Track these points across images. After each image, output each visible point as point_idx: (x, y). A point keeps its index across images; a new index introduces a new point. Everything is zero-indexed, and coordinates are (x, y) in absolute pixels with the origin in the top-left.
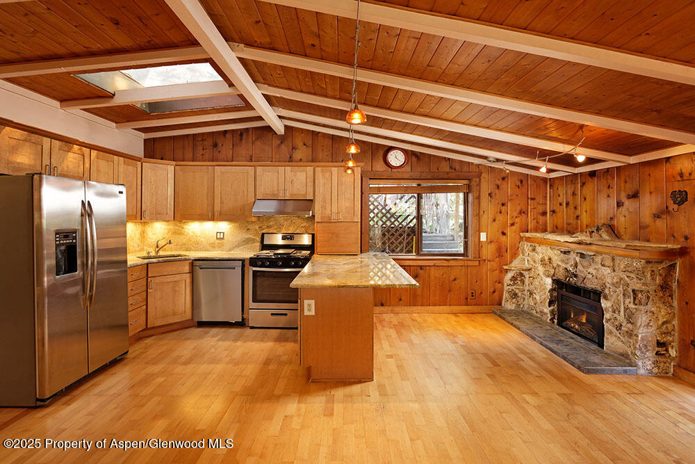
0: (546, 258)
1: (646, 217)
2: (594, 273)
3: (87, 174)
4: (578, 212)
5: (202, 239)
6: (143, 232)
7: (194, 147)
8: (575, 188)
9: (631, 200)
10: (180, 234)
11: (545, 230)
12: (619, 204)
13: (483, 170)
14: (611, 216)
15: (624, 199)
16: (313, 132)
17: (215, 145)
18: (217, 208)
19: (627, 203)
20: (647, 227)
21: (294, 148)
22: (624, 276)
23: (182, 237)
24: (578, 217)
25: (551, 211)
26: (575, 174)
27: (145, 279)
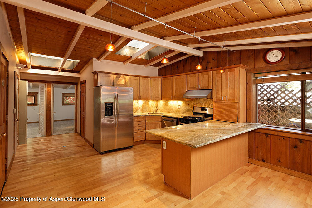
3: (127, 84)
5: (174, 108)
6: (157, 104)
7: (171, 69)
10: (167, 105)
16: (218, 51)
17: (177, 67)
18: (174, 95)
21: (208, 62)
23: (167, 107)
27: (145, 121)
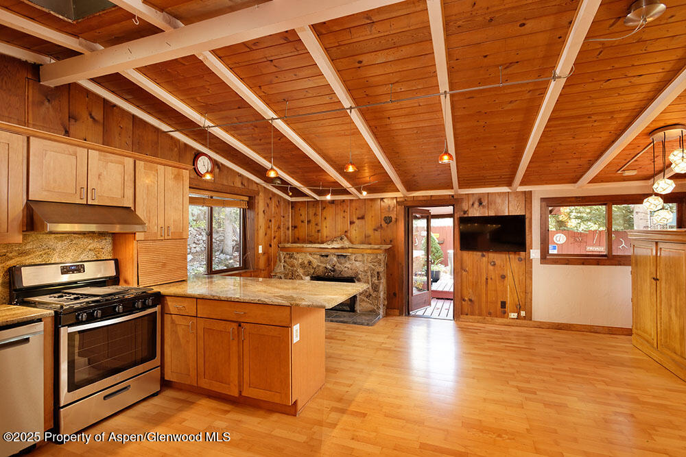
0: (306, 262)
1: (370, 232)
2: (349, 266)
4: (319, 228)
8: (316, 211)
9: (360, 220)
11: (288, 242)
12: (352, 223)
13: (260, 189)
14: (346, 230)
15: (355, 220)
19: (357, 222)
20: (370, 236)
22: (370, 265)
24: (318, 231)
25: (292, 227)
26: (317, 201)
